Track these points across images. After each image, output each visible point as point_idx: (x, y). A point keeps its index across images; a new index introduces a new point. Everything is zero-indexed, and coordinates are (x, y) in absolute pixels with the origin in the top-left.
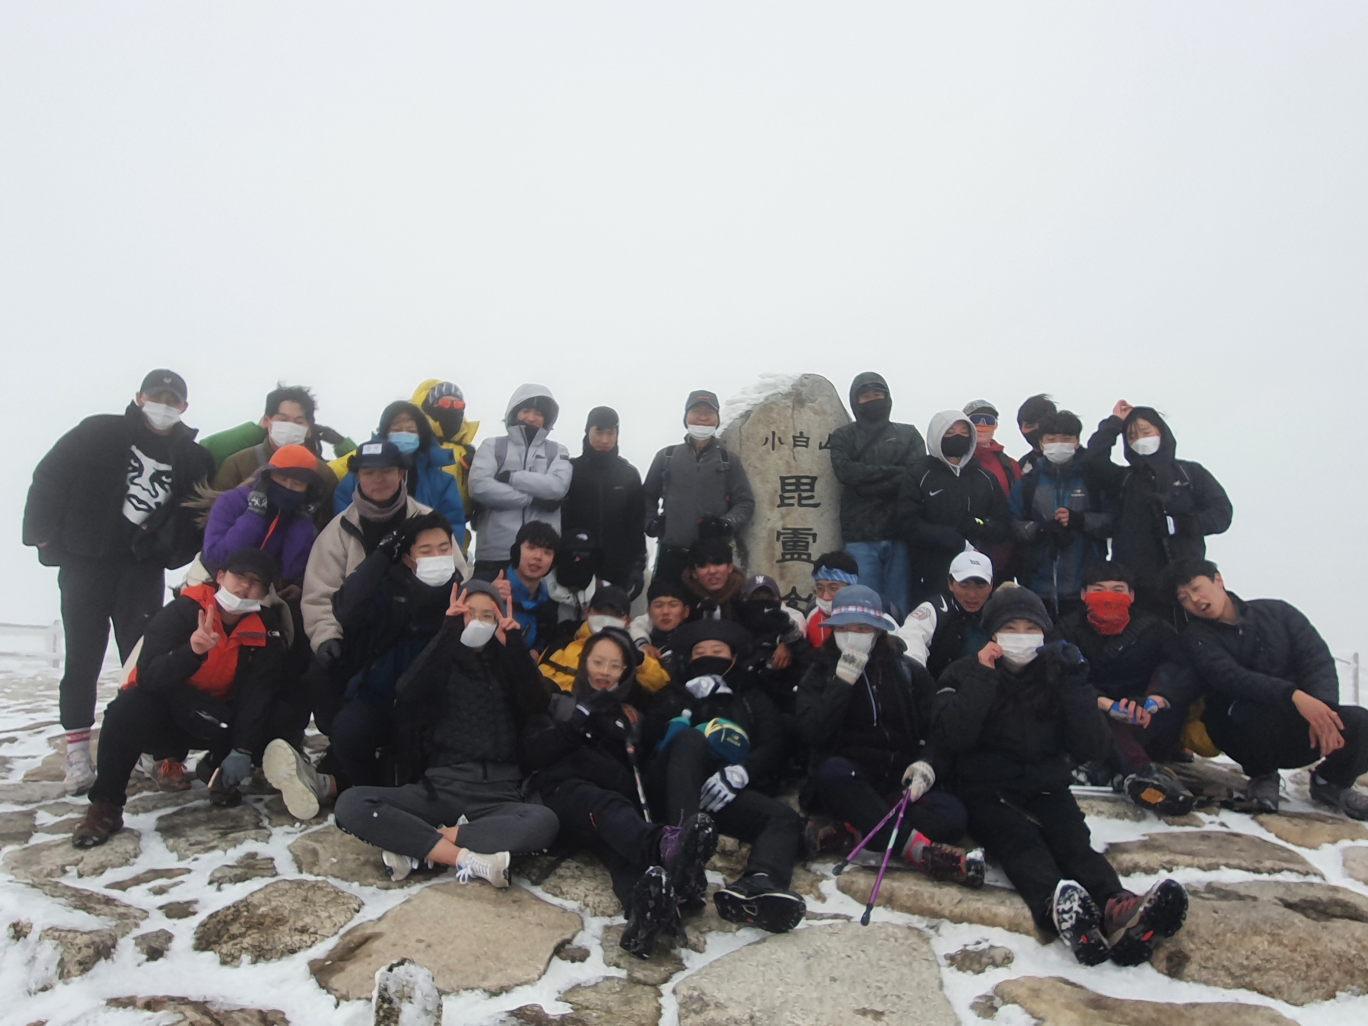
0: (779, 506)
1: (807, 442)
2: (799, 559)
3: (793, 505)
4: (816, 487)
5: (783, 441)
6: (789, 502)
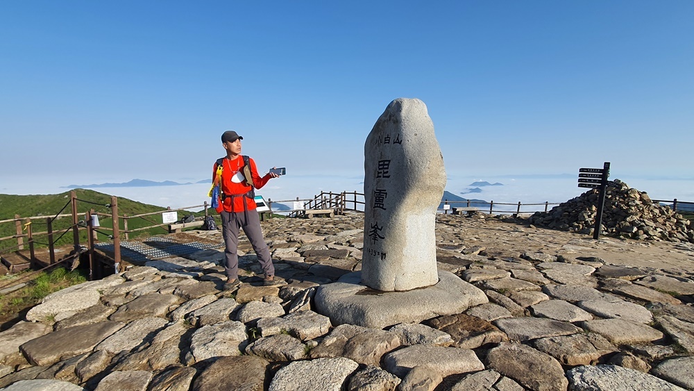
0: (377, 177)
1: (389, 140)
3: (381, 177)
4: (389, 167)
5: (381, 141)
6: (380, 175)
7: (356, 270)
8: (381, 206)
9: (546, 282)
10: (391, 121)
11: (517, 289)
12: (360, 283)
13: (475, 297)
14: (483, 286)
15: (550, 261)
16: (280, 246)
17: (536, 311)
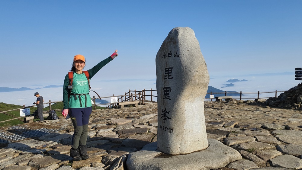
0: (164, 79)
1: (171, 55)
4: (172, 72)
5: (166, 55)
6: (166, 77)
7: (154, 141)
8: (168, 97)
9: (279, 143)
10: (172, 42)
11: (260, 149)
12: (157, 150)
13: (233, 156)
14: (238, 148)
15: (281, 129)
16: (102, 128)
17: (274, 163)
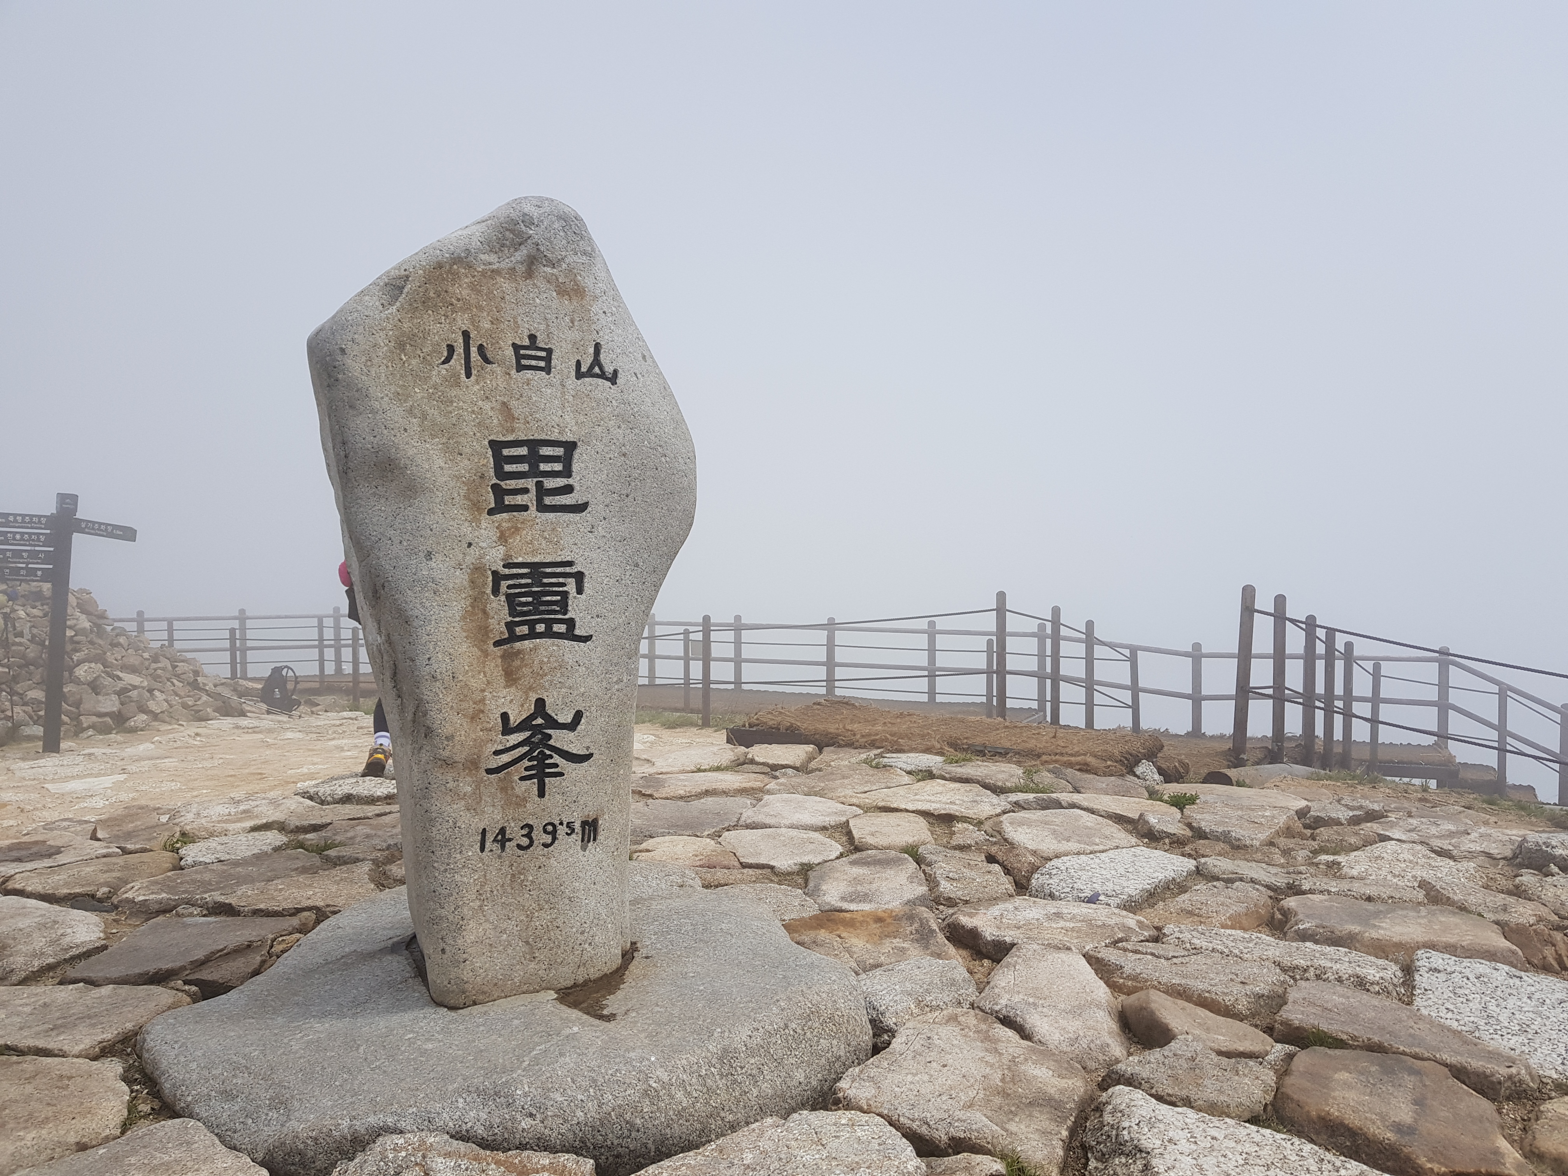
0: (491, 512)
1: (548, 359)
2: (549, 634)
3: (525, 508)
4: (576, 467)
5: (489, 355)
6: (513, 501)
8: (561, 628)
